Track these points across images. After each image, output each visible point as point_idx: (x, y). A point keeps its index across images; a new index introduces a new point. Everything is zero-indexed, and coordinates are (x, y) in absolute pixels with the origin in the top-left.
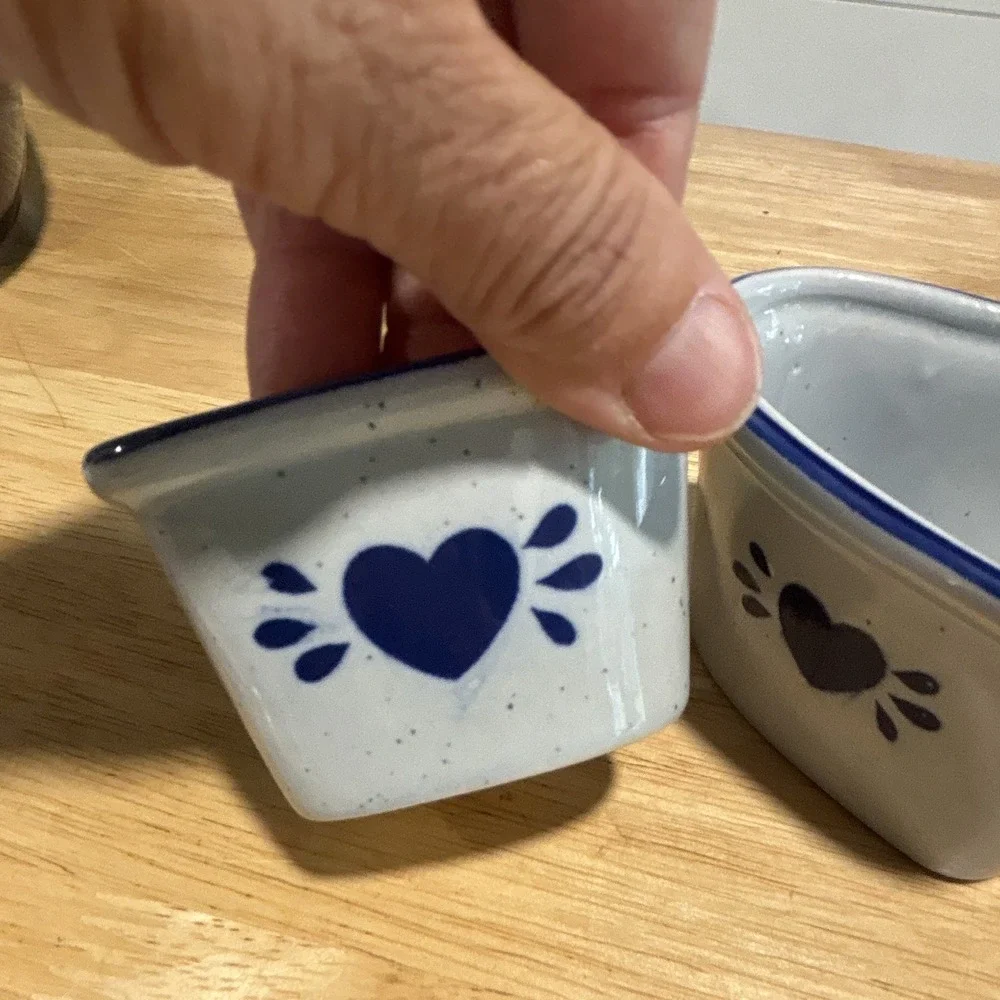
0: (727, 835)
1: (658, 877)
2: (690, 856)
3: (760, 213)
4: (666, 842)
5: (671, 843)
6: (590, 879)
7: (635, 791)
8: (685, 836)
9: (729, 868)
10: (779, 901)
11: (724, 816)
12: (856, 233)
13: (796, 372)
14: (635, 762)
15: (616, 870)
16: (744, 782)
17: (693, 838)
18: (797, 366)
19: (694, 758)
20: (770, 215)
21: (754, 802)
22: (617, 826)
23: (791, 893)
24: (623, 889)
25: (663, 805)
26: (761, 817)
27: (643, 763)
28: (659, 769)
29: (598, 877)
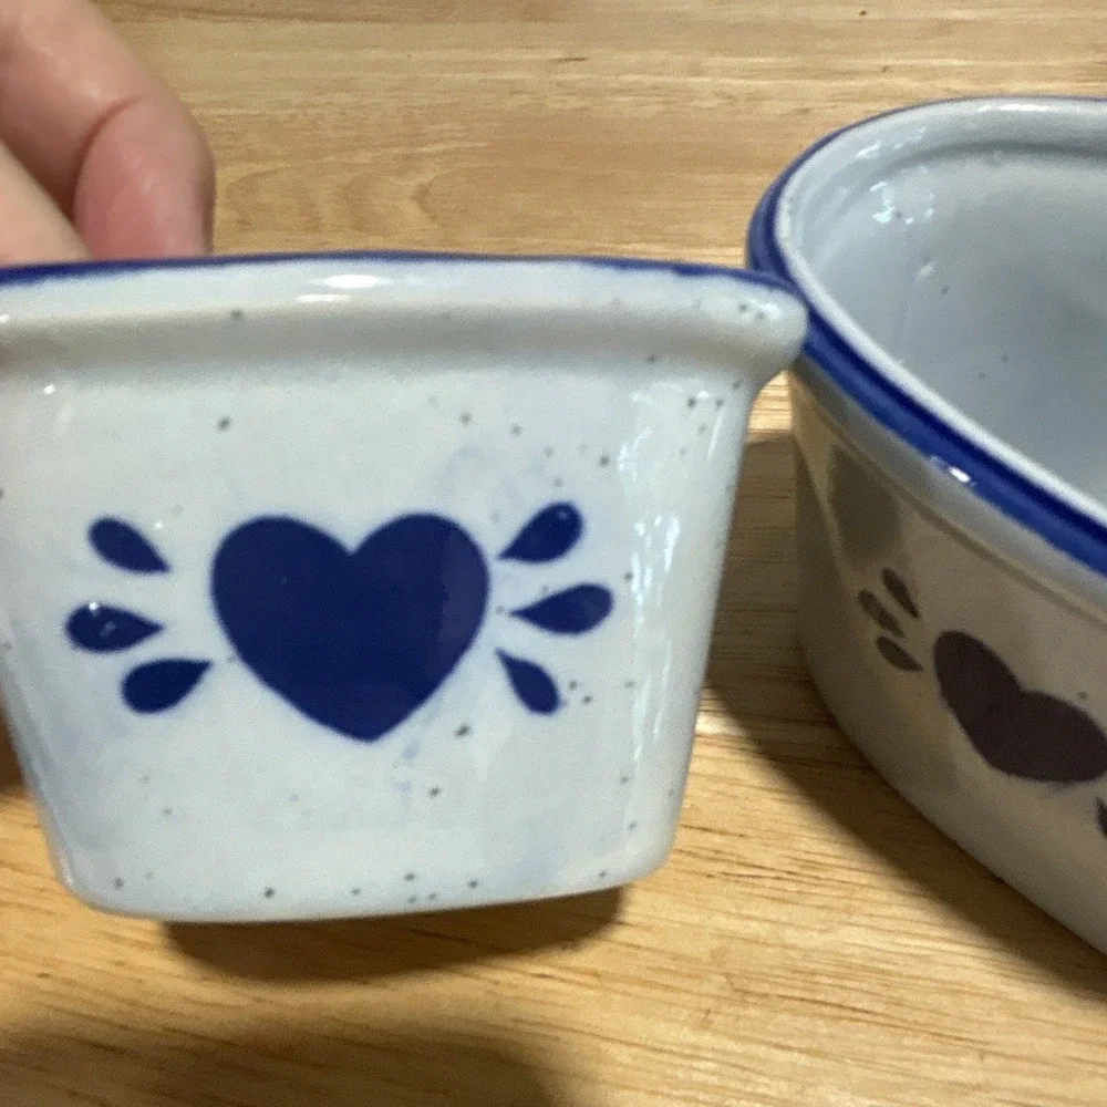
0: (883, 972)
1: (789, 1049)
2: (835, 1011)
3: (857, 17)
4: (797, 994)
5: (806, 995)
6: (695, 1064)
7: (749, 918)
8: (825, 980)
9: (890, 1024)
10: (965, 1069)
11: (876, 941)
12: (987, 23)
13: (927, 270)
14: (745, 871)
15: (731, 1045)
16: (901, 885)
17: (838, 982)
18: (926, 261)
19: (829, 856)
20: (869, 16)
21: (918, 914)
22: (728, 975)
23: (982, 1054)
24: (745, 1075)
25: (791, 936)
26: (927, 937)
27: (755, 872)
28: (778, 878)
29: (708, 1060)
